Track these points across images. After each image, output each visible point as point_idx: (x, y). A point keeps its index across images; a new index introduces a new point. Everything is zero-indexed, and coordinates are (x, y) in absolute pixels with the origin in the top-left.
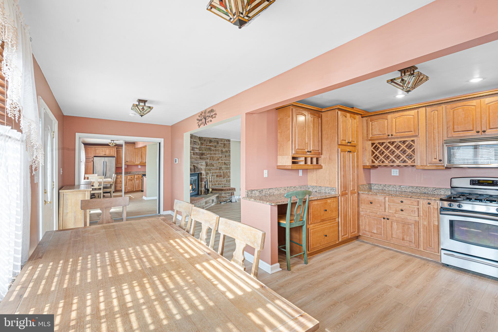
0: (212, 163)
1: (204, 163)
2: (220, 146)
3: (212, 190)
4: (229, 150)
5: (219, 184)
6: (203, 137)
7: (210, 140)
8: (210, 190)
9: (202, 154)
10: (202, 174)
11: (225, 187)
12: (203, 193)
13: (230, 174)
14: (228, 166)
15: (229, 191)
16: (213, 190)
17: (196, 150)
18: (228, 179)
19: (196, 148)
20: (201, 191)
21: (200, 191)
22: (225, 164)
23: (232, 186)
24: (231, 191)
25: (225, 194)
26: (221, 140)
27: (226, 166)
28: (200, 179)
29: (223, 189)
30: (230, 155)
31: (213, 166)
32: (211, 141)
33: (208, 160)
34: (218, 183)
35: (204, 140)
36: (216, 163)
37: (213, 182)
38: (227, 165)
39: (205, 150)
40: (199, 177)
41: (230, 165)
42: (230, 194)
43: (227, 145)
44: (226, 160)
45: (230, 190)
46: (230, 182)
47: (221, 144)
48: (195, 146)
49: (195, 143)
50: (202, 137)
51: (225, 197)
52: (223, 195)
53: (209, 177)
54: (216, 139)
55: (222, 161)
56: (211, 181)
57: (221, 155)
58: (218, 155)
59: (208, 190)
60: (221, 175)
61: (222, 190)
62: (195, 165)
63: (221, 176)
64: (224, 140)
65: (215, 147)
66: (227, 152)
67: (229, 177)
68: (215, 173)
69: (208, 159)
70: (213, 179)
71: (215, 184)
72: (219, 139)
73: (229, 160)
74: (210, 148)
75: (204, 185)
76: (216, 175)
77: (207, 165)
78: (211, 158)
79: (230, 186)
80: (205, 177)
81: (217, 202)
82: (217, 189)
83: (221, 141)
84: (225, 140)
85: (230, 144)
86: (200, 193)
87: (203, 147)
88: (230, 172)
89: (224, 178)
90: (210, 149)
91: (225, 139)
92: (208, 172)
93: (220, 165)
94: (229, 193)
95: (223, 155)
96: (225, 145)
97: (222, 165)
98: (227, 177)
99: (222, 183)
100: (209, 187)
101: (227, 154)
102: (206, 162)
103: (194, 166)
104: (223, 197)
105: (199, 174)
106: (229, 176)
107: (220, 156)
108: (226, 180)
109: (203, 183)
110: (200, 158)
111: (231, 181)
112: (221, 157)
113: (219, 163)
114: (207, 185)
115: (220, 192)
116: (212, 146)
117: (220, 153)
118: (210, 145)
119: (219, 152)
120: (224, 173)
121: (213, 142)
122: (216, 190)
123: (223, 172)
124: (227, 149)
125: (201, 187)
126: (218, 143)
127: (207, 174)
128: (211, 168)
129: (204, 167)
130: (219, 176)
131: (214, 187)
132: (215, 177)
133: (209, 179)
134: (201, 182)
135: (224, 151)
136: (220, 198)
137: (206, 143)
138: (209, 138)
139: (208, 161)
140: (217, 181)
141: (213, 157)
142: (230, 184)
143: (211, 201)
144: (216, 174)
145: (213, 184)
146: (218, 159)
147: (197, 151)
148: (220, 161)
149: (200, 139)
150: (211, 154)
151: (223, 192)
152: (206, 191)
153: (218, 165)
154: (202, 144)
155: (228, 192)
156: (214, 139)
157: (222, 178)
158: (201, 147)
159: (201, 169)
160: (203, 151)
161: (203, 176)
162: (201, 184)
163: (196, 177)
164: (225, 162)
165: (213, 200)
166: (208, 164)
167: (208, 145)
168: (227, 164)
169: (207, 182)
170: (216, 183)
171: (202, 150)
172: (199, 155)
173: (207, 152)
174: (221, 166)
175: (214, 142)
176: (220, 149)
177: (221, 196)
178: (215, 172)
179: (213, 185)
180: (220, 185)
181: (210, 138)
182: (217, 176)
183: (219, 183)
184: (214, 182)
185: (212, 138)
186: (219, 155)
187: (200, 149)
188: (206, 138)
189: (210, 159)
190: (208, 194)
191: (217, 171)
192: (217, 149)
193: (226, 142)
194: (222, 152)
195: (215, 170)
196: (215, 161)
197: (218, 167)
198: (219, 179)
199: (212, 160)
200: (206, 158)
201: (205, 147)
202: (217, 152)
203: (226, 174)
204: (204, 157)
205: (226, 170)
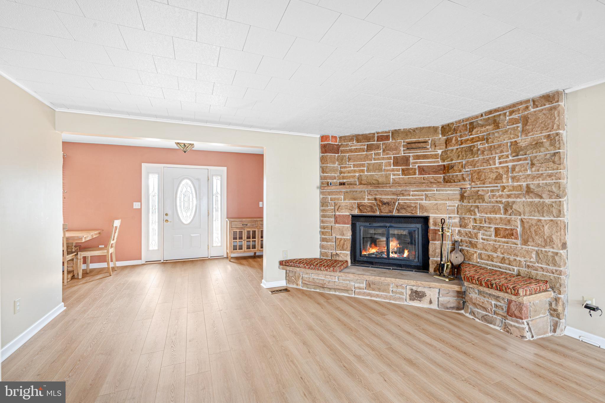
5: (503, 260)
9: (448, 169)
14: (546, 201)
18: (548, 249)
22: (529, 191)
27: (537, 200)
30: (556, 155)
31: (481, 198)
32: (473, 126)
36: (492, 191)
39: (457, 157)
40: (428, 228)
41: (556, 194)
43: (539, 118)
44: (533, 178)
47: (516, 121)
50: (447, 125)
54: (490, 112)
55: (518, 181)
57: (513, 161)
58: (499, 163)
60: (512, 230)
63: (511, 234)
64: (522, 107)
65: (489, 140)
66: (537, 145)
67: (551, 242)
68: (490, 221)
69: (464, 179)
70: (483, 239)
71: (490, 258)
73: (552, 176)
74: (471, 146)
76: (492, 229)
77: (462, 197)
78: (476, 176)
85: (555, 108)
87: (452, 150)
89: (525, 242)
90: (470, 150)
92: (467, 216)
93: (509, 196)
95: (520, 160)
96: (525, 120)
97: (517, 196)
98: (539, 241)
102: (461, 189)
105: (425, 218)
107: (510, 164)
108: (537, 254)
112: (514, 168)
113: (504, 188)
116: (479, 139)
117: (507, 157)
118: (471, 140)
119: (502, 152)
120: (526, 225)
121: (479, 126)
123: (522, 221)
124: (539, 135)
126: (496, 124)
128: (477, 206)
129: (457, 203)
130: (502, 233)
131: (487, 264)
132: (488, 233)
135: (523, 144)
139: (467, 185)
140: (495, 250)
141: (479, 172)
144: (493, 226)
148: (507, 183)
149: (446, 129)
150: (474, 164)
153: (501, 196)
154: (450, 141)
156: (483, 117)
157: (518, 242)
158: (449, 152)
160: (451, 160)
162: (430, 246)
163: (416, 227)
164: (528, 186)
166: (465, 195)
167: (467, 141)
168: (538, 191)
170: (495, 255)
171: (447, 158)
172: (440, 173)
173: (464, 161)
174: (510, 200)
175: (483, 126)
176: (506, 140)
178: (489, 218)
180: (509, 265)
182: (497, 232)
183: (506, 256)
185: (477, 117)
186: (506, 162)
187: (444, 156)
188: (459, 122)
189: (472, 180)
191: (498, 216)
192: (496, 143)
193: (532, 110)
194: (516, 149)
195: (490, 213)
196: (490, 183)
197: (501, 202)
198: (504, 242)
199: (478, 183)
200: (460, 177)
201: (457, 149)
202: (496, 153)
203: (532, 230)
204: (453, 176)
205: (537, 214)
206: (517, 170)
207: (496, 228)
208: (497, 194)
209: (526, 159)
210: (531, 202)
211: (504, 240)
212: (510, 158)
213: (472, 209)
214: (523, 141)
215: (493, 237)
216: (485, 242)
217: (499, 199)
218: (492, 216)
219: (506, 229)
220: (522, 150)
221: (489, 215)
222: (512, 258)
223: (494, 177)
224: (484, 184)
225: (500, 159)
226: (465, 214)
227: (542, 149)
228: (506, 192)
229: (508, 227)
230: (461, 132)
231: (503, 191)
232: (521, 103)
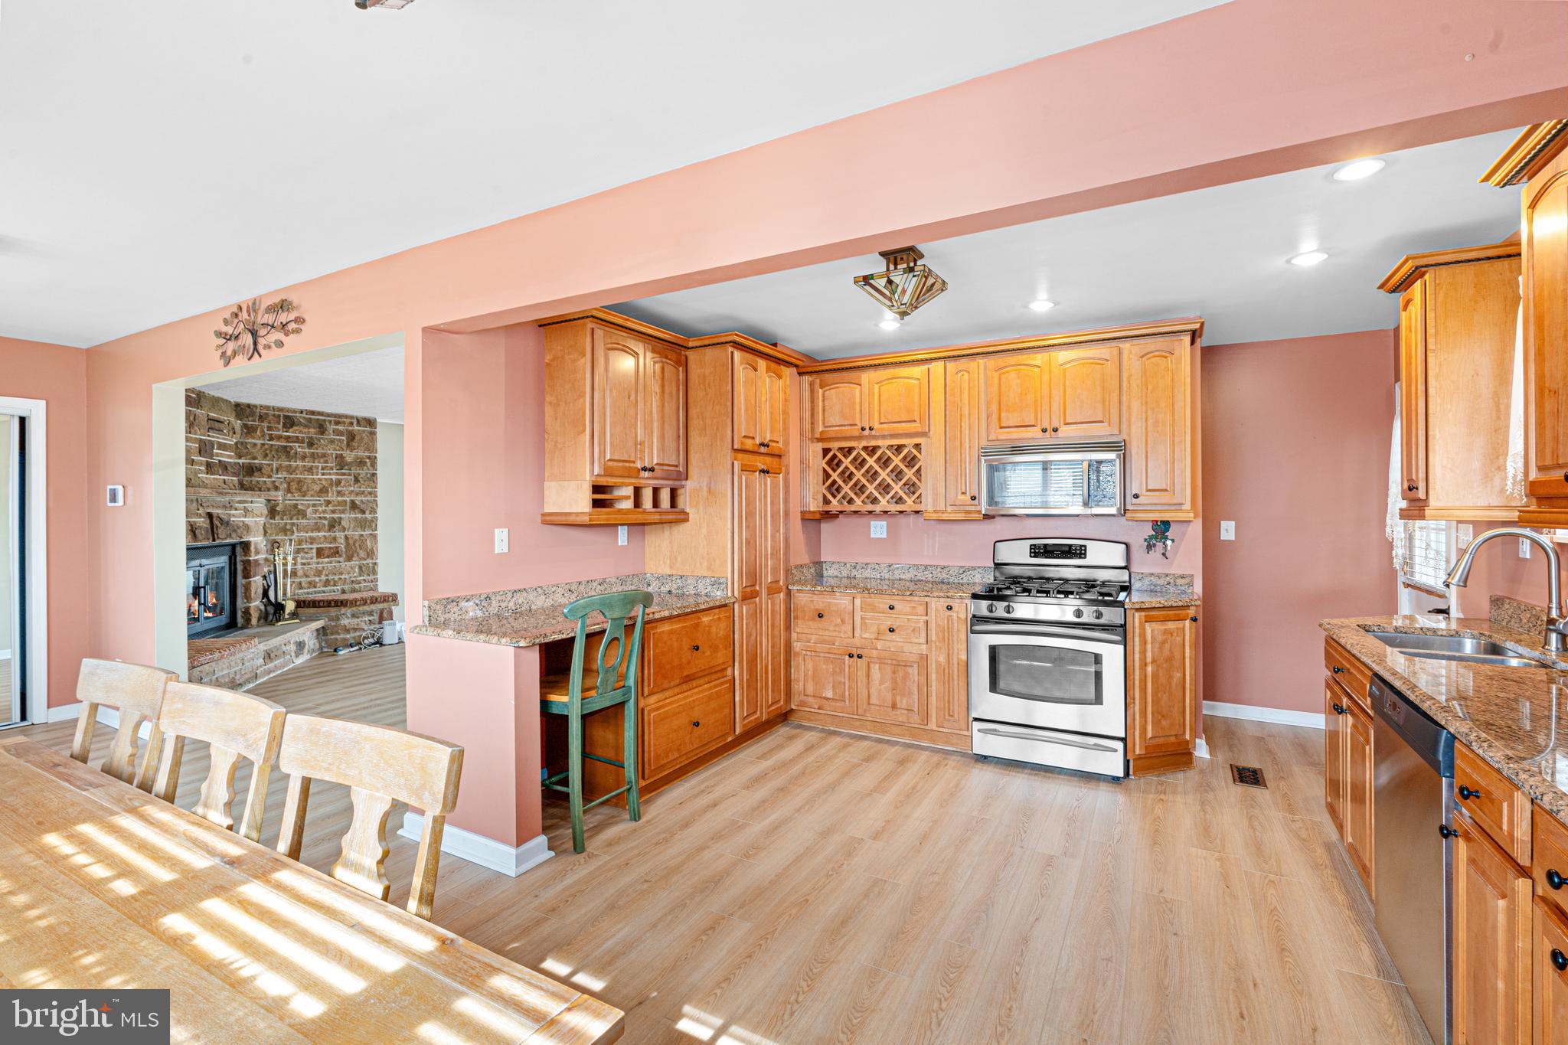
0: (296, 506)
1: (259, 504)
2: (332, 442)
3: (297, 607)
4: (369, 458)
5: (327, 583)
6: (256, 406)
7: (286, 417)
8: (290, 606)
9: (251, 470)
10: (252, 548)
11: (354, 591)
12: (254, 621)
13: (376, 543)
14: (368, 516)
15: (373, 607)
16: (301, 604)
17: (218, 455)
18: (369, 561)
19: (222, 446)
20: (247, 612)
21: (239, 614)
22: (354, 506)
23: (384, 588)
24: (381, 606)
25: (353, 616)
26: (338, 419)
27: (359, 516)
28: (240, 567)
29: (347, 601)
30: (374, 475)
31: (302, 514)
32: (289, 421)
33: (280, 493)
34: (323, 578)
35: (261, 417)
36: (314, 505)
37: (301, 577)
38: (363, 512)
39: (266, 455)
40: (238, 559)
41: (373, 511)
42: (376, 617)
43: (362, 438)
44: (357, 494)
45: (374, 601)
46: (375, 572)
47: (340, 433)
48: (216, 438)
49: (217, 425)
50: (249, 406)
51: (355, 630)
52: (345, 622)
53: (285, 558)
54: (313, 413)
55: (343, 495)
56: (294, 574)
57: (337, 474)
58: (323, 474)
59: (279, 607)
60: (337, 548)
61: (340, 604)
62: (215, 511)
63: (336, 552)
64: (347, 421)
65: (311, 445)
66: (361, 463)
67: (371, 554)
68: (313, 540)
69: (276, 488)
70: (304, 564)
71: (312, 584)
72: (329, 415)
73: (370, 493)
74: (286, 447)
75: (260, 591)
76: (314, 551)
77: (273, 512)
78: (294, 486)
79: (375, 589)
80: (266, 560)
81: (321, 648)
82: (319, 601)
83: (337, 423)
84: (355, 422)
85: (373, 434)
86: (240, 621)
87: (255, 444)
88: (374, 537)
89: (349, 558)
90: (286, 451)
91: (352, 417)
92: (279, 538)
93: (333, 512)
94: (371, 613)
95: (344, 474)
96: (352, 437)
97: (343, 512)
98: (362, 554)
99: (343, 577)
100: (285, 594)
101: (363, 472)
102: (269, 501)
103: (210, 516)
104: (347, 631)
105: (234, 546)
106: (373, 552)
107: (334, 477)
108: (360, 568)
109: (257, 582)
110: (242, 486)
111: (380, 569)
112: (338, 483)
113: (328, 503)
114: (272, 589)
115: (333, 612)
116: (297, 440)
117: (332, 469)
118: (287, 438)
119: (326, 462)
120: (351, 542)
121: (300, 424)
122: (315, 604)
123: (346, 537)
124: (362, 453)
125: (247, 597)
126: (322, 429)
127: (274, 545)
128: (293, 524)
129: (262, 520)
130: (327, 552)
131: (308, 593)
132: (309, 556)
133: (285, 565)
134: (247, 575)
135: (349, 459)
136: (332, 634)
137: (269, 428)
138: (281, 410)
139: (279, 496)
140: (319, 573)
141: (300, 481)
142: (376, 580)
143: (293, 648)
144: (315, 546)
145: (300, 583)
146: (324, 491)
147: (227, 457)
148: (332, 496)
149: (242, 410)
150: (290, 470)
151: (343, 610)
152: (271, 609)
153: (324, 512)
154: (249, 430)
155: (367, 608)
156: (304, 415)
157: (341, 559)
158: (244, 445)
159: (247, 528)
160: (255, 458)
161: (257, 553)
162: (247, 588)
163: (222, 561)
164: (353, 502)
165: (300, 645)
166: (278, 509)
167: (279, 438)
168: (363, 506)
169: (272, 576)
170: (317, 579)
171: (248, 454)
172: (234, 474)
173: (275, 464)
174: (335, 516)
175: (306, 426)
176: (331, 451)
177: (335, 626)
178: (310, 538)
179: (301, 588)
180: (335, 585)
181: (288, 410)
182: (320, 553)
183: (330, 577)
184: (307, 576)
185: (294, 411)
186: (330, 474)
187: (240, 450)
188: (268, 408)
189: (289, 490)
190: (279, 620)
191: (320, 534)
192: (320, 451)
193: (356, 428)
194: (341, 462)
195: (312, 532)
196: (312, 496)
197: (325, 518)
198: (328, 563)
199: (296, 495)
200: (270, 485)
201: (263, 445)
202: (319, 462)
203: (357, 545)
204: (258, 482)
205: (359, 529)
206: (342, 484)
207: (317, 549)
208: (320, 509)
209: (350, 475)
210: (356, 518)
211: (326, 560)
212: (335, 471)
213: (288, 527)
214: (349, 456)
215: (315, 560)
216: (306, 567)
217: (322, 515)
218: (314, 534)
219: (330, 548)
220: (347, 465)
221: (310, 534)
222: (336, 578)
223: (318, 489)
224: (304, 496)
225: (323, 469)
226: (277, 535)
227: (365, 468)
228: (331, 508)
229: (332, 546)
230: (270, 422)
231: (327, 506)
232: (346, 417)
